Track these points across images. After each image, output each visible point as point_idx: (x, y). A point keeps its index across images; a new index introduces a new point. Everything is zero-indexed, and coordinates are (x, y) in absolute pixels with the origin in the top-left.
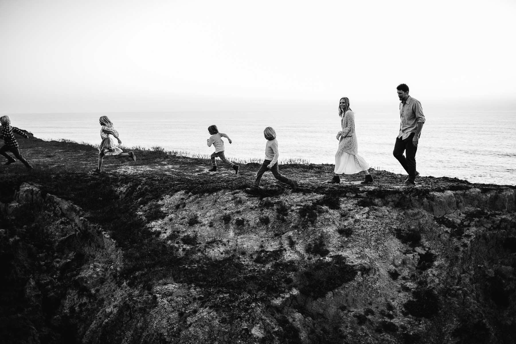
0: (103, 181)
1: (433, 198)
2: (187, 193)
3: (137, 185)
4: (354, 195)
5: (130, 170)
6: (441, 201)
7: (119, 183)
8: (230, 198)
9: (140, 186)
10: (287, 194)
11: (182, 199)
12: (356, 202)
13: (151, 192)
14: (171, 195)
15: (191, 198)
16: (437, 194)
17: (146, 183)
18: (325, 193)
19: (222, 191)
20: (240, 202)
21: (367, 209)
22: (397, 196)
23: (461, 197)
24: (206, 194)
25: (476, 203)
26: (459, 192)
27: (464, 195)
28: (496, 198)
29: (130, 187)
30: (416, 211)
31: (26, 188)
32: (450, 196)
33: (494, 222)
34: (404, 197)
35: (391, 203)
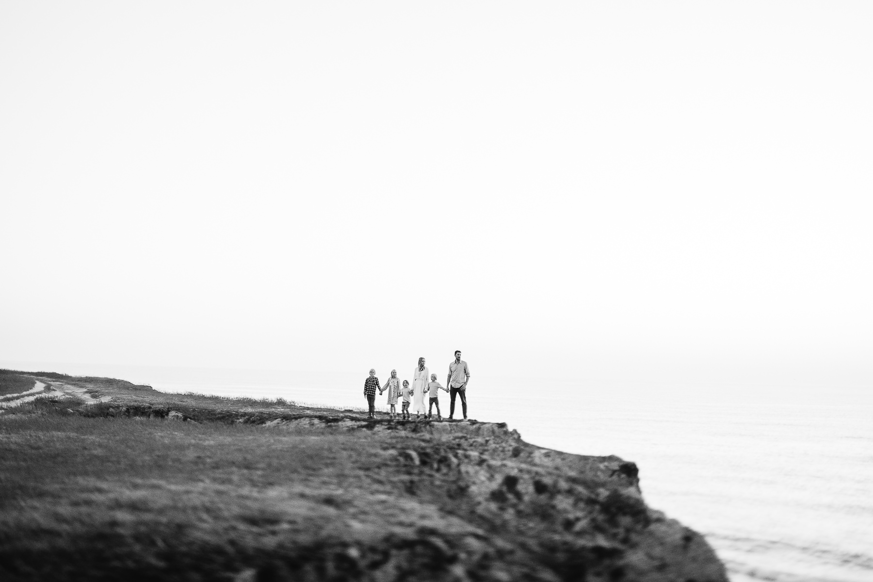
0: (228, 416)
1: (432, 426)
2: (282, 420)
3: (251, 417)
4: (387, 424)
5: (250, 410)
6: (438, 428)
7: (239, 417)
8: (308, 422)
9: (253, 418)
10: (344, 421)
11: (278, 423)
12: (386, 427)
13: (260, 420)
14: (272, 421)
15: (284, 423)
16: (436, 423)
17: (257, 416)
18: (369, 422)
19: (304, 418)
20: (313, 424)
21: (390, 431)
22: (413, 424)
23: (455, 427)
24: (293, 420)
25: (465, 431)
26: (454, 423)
27: (457, 426)
28: (479, 428)
29: (247, 419)
30: (422, 434)
31: (173, 414)
32: (445, 425)
33: (469, 442)
34: (417, 426)
35: (409, 429)
